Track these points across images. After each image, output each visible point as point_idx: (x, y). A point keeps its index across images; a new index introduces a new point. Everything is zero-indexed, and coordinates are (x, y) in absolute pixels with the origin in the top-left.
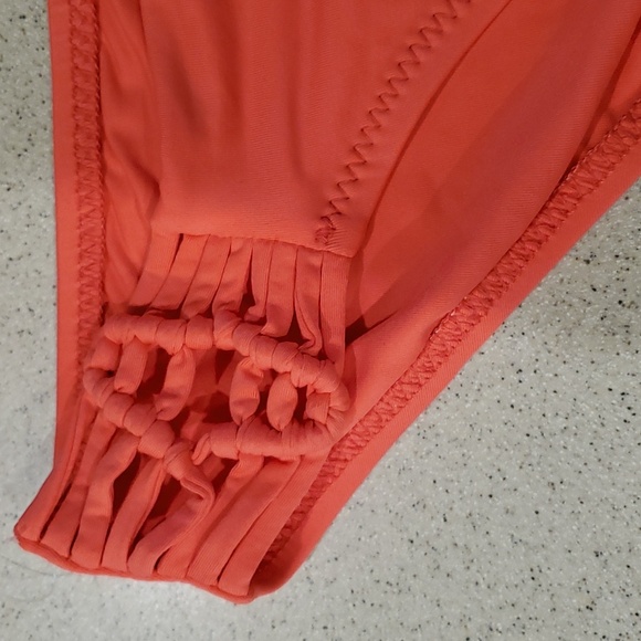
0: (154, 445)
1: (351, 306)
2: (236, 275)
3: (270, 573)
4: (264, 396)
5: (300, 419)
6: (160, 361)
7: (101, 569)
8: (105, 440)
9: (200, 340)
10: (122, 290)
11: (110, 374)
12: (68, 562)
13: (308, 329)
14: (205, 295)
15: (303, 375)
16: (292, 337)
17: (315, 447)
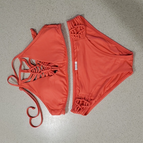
0: (79, 106)
1: (91, 99)
2: (84, 96)
3: (86, 114)
4: (86, 104)
5: (88, 105)
6: (80, 101)
7: (76, 113)
8: (76, 106)
9: (82, 100)
11: (77, 102)
12: (74, 113)
13: (88, 100)
14: (82, 97)
15: (88, 103)
16: (87, 100)
17: (88, 107)
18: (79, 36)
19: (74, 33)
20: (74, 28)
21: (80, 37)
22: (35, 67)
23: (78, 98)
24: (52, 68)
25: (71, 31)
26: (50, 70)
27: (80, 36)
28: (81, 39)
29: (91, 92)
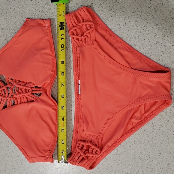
0: (82, 154)
2: (91, 138)
3: (91, 168)
4: (93, 150)
5: (96, 153)
6: (83, 146)
7: (76, 165)
8: (77, 153)
9: (87, 144)
10: (80, 138)
11: (78, 147)
13: (97, 144)
14: (88, 140)
15: (96, 149)
16: (96, 145)
17: (97, 156)
18: (85, 39)
19: (77, 35)
20: (78, 27)
21: (86, 42)
22: (4, 88)
24: (33, 91)
25: (72, 30)
26: (30, 93)
27: (87, 40)
28: (87, 44)
29: (102, 131)
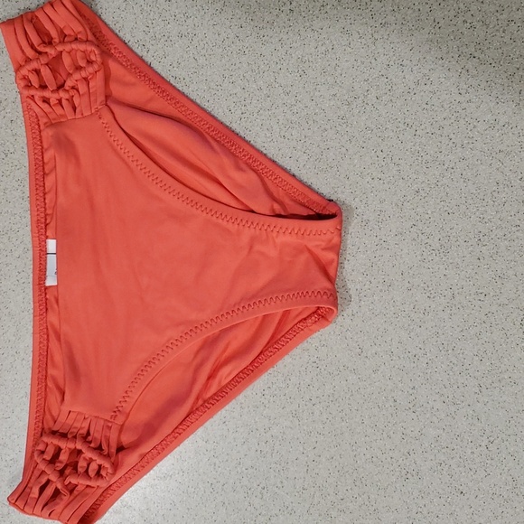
0: (53, 477)
1: (119, 441)
2: (86, 425)
4: (88, 465)
5: (98, 474)
6: (58, 451)
7: (33, 514)
8: (38, 474)
9: (71, 446)
10: (49, 424)
11: (43, 452)
12: (23, 510)
13: (104, 447)
14: (76, 431)
15: (99, 461)
16: (99, 449)
17: (103, 484)
18: (70, 100)
19: (43, 87)
20: (44, 60)
21: (75, 109)
23: (54, 433)
25: (24, 72)
27: (76, 101)
28: (80, 116)
29: (123, 404)
